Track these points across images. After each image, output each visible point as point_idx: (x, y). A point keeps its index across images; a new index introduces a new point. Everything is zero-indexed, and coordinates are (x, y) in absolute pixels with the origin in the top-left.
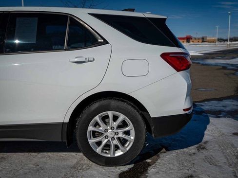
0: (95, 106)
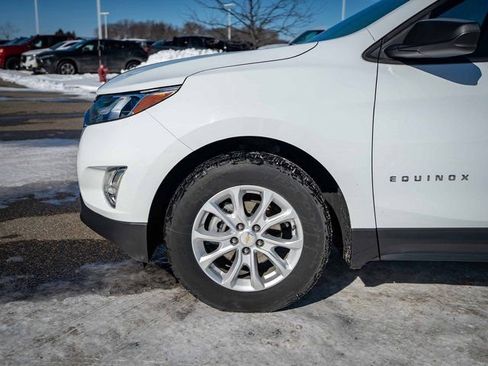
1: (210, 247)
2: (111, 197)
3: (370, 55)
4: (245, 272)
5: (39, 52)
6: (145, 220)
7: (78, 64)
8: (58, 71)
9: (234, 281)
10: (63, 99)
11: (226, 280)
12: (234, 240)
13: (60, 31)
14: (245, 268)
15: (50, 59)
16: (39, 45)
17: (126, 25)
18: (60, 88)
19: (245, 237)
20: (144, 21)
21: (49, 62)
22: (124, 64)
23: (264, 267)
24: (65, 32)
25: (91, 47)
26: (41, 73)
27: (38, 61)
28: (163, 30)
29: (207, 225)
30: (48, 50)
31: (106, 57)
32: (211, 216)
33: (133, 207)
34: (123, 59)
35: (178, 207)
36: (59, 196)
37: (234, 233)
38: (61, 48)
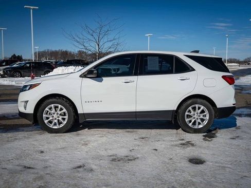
0: (190, 102)
1: (47, 118)
2: (25, 108)
3: (81, 76)
4: (55, 124)
5: (4, 67)
6: (33, 112)
7: (22, 73)
8: (13, 76)
9: (53, 126)
10: (15, 88)
11: (51, 126)
12: (53, 117)
13: (14, 55)
14: (55, 123)
15: (10, 71)
16: (4, 64)
17: (48, 52)
18: (14, 83)
19: (55, 116)
20: (57, 50)
21: (8, 72)
22: (43, 73)
23: (60, 123)
24: (17, 55)
25: (28, 65)
26: (5, 77)
27: (4, 72)
28: (67, 54)
29: (47, 114)
30: (8, 66)
31: (35, 70)
32: (48, 111)
33: (30, 110)
34: (43, 70)
35: (40, 109)
36: (13, 116)
37: (53, 115)
38: (14, 66)
